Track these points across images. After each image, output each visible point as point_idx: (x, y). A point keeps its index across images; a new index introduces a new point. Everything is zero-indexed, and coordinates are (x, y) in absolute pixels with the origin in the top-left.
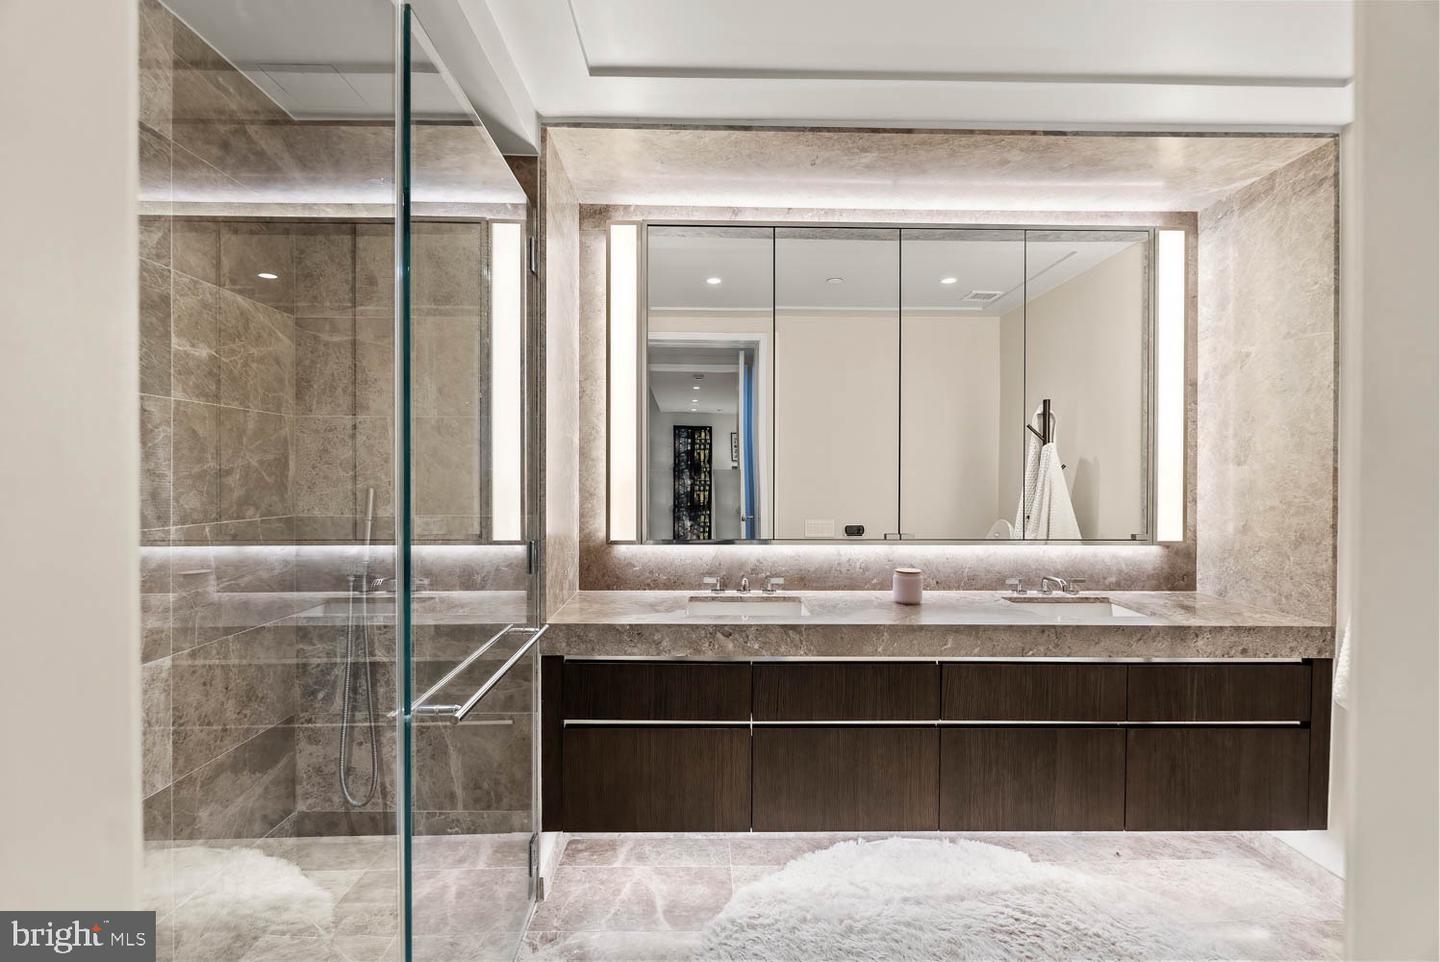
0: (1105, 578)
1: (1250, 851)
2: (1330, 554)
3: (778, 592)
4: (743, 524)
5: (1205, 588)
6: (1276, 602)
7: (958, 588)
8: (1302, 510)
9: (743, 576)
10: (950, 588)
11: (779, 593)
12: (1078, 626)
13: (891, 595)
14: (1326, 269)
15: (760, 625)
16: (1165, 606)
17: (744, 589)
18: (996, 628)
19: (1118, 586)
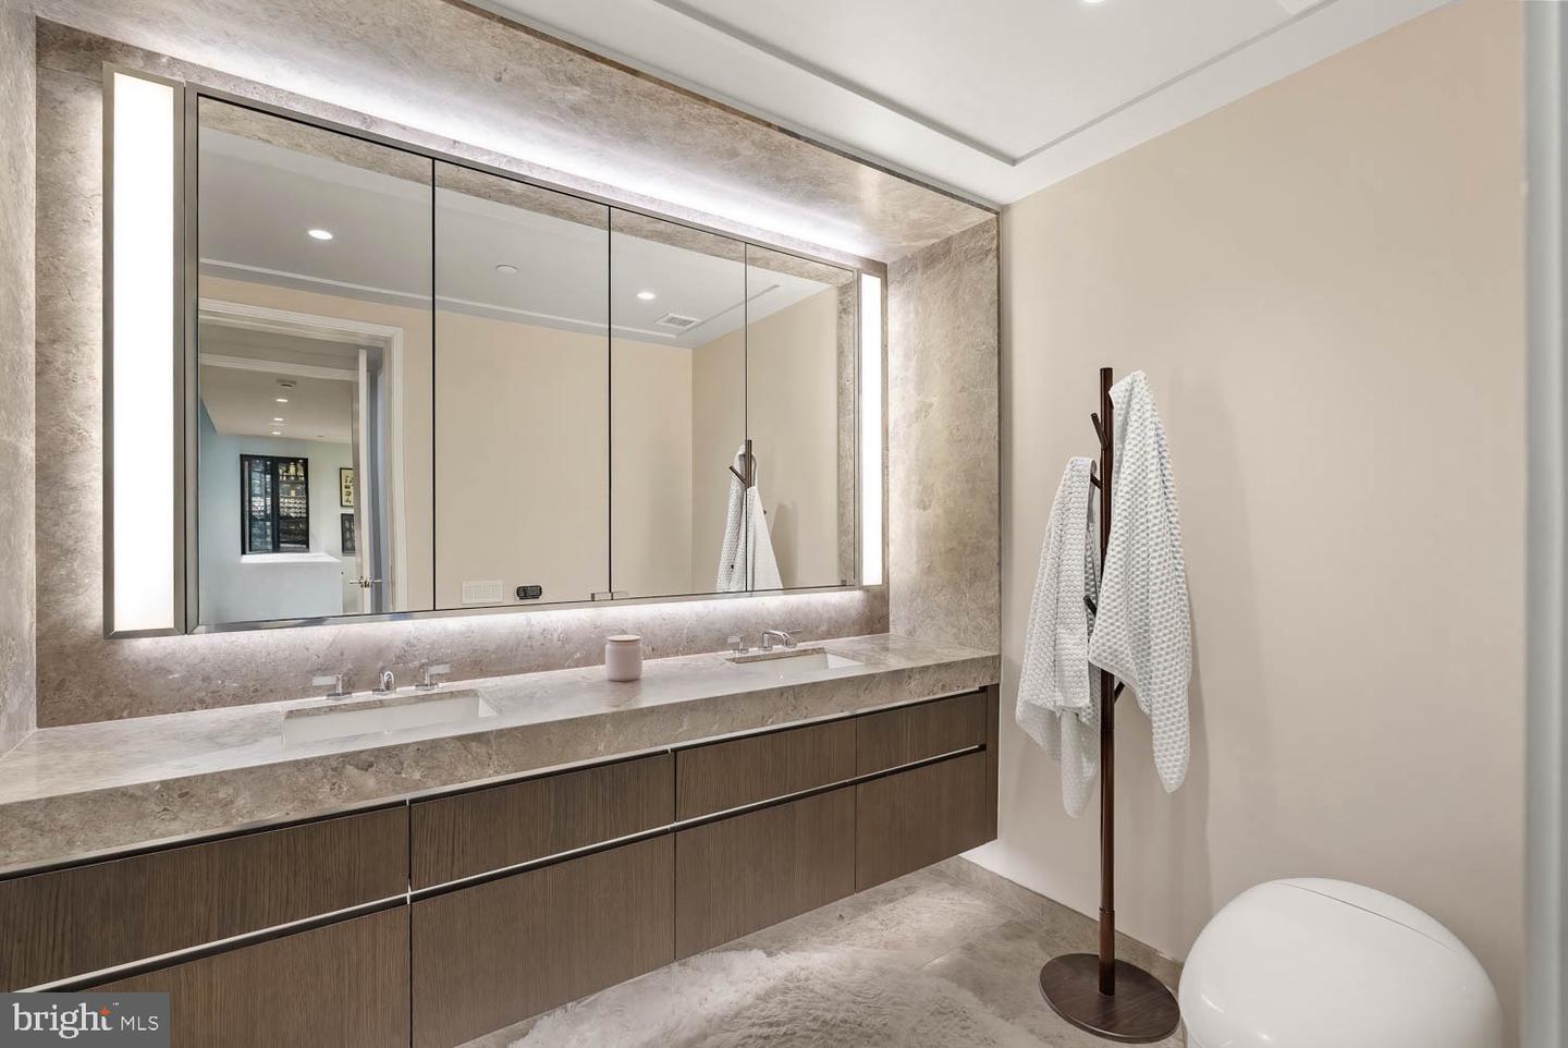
0: (817, 627)
1: (942, 875)
2: (997, 588)
3: (440, 685)
4: (367, 591)
5: (897, 628)
6: (956, 636)
7: (676, 654)
8: (975, 550)
9: (382, 670)
10: (668, 655)
11: (443, 686)
12: (814, 684)
13: (602, 671)
14: (991, 331)
15: (423, 742)
16: (873, 650)
17: (388, 688)
18: (734, 698)
19: (829, 635)
